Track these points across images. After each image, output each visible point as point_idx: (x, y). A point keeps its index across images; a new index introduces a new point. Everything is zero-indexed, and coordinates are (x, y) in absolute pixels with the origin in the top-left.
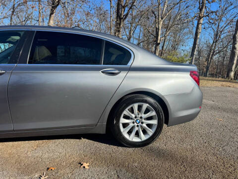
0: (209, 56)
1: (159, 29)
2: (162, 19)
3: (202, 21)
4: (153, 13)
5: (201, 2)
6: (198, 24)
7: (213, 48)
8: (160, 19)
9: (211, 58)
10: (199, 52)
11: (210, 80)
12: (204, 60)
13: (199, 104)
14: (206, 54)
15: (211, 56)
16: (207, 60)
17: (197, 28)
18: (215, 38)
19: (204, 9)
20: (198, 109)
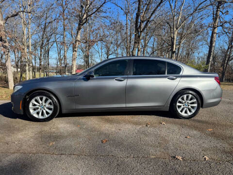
0: (225, 62)
1: (174, 38)
2: (177, 29)
3: (216, 31)
4: (168, 23)
5: (215, 13)
6: (213, 33)
7: (229, 53)
8: (175, 29)
9: (227, 63)
10: (214, 58)
11: (226, 85)
12: (219, 65)
13: (220, 96)
14: (221, 60)
15: (226, 61)
16: (222, 65)
17: (212, 37)
18: (229, 44)
19: (218, 20)
20: (220, 99)
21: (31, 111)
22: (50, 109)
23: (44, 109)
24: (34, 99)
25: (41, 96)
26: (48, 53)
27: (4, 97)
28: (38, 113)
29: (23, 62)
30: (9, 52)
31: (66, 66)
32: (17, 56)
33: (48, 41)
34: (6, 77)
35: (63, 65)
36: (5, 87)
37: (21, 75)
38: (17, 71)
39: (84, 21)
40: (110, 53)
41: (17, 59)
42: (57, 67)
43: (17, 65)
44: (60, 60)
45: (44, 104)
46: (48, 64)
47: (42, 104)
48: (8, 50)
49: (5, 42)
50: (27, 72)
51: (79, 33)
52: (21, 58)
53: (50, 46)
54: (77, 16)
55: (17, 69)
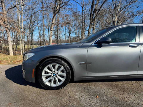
21: (44, 79)
22: (62, 77)
23: (56, 77)
24: (47, 67)
25: (54, 64)
26: (33, 32)
27: (9, 62)
28: (50, 81)
29: (17, 38)
30: (9, 31)
31: (44, 41)
32: (13, 35)
33: (33, 25)
34: (7, 48)
35: (42, 40)
36: (7, 54)
37: (16, 47)
38: (14, 45)
39: (58, 11)
40: (71, 32)
41: (14, 36)
42: (38, 41)
43: (14, 41)
44: (40, 37)
45: (56, 72)
46: (33, 40)
47: (54, 72)
48: (9, 30)
49: (7, 25)
50: (21, 44)
51: (54, 19)
52: (16, 36)
53: (34, 28)
54: (52, 8)
55: (14, 43)
